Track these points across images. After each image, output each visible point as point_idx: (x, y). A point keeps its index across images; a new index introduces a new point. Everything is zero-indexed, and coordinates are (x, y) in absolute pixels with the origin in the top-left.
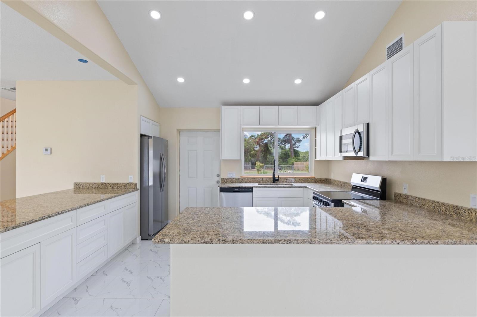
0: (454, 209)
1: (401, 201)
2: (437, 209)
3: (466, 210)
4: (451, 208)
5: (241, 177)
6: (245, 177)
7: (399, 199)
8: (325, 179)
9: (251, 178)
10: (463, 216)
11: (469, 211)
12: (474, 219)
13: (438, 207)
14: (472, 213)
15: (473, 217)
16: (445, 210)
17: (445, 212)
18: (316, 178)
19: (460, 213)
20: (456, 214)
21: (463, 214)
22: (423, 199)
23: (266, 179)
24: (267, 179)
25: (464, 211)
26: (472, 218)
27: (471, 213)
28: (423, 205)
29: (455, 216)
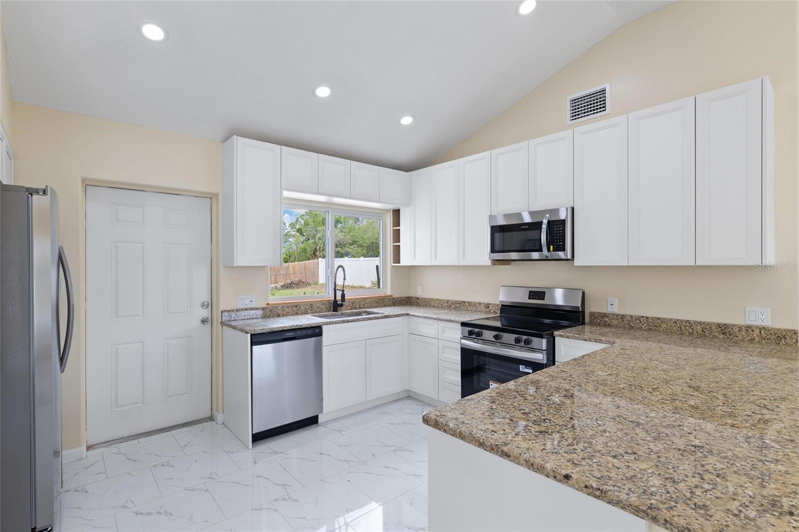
0: (720, 328)
1: (607, 323)
2: (686, 330)
3: (743, 328)
4: (713, 328)
5: (268, 304)
6: (277, 304)
7: (602, 322)
8: (406, 297)
9: (288, 306)
10: (736, 336)
11: (749, 329)
12: (757, 338)
13: (687, 328)
14: (753, 331)
15: (755, 336)
16: (703, 331)
17: (703, 333)
18: (394, 296)
19: (732, 332)
20: (723, 334)
21: (737, 333)
22: (656, 318)
23: (318, 306)
24: (320, 305)
25: (738, 329)
26: (753, 337)
27: (751, 332)
28: (656, 326)
29: (721, 336)
